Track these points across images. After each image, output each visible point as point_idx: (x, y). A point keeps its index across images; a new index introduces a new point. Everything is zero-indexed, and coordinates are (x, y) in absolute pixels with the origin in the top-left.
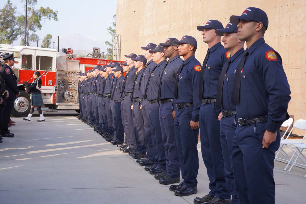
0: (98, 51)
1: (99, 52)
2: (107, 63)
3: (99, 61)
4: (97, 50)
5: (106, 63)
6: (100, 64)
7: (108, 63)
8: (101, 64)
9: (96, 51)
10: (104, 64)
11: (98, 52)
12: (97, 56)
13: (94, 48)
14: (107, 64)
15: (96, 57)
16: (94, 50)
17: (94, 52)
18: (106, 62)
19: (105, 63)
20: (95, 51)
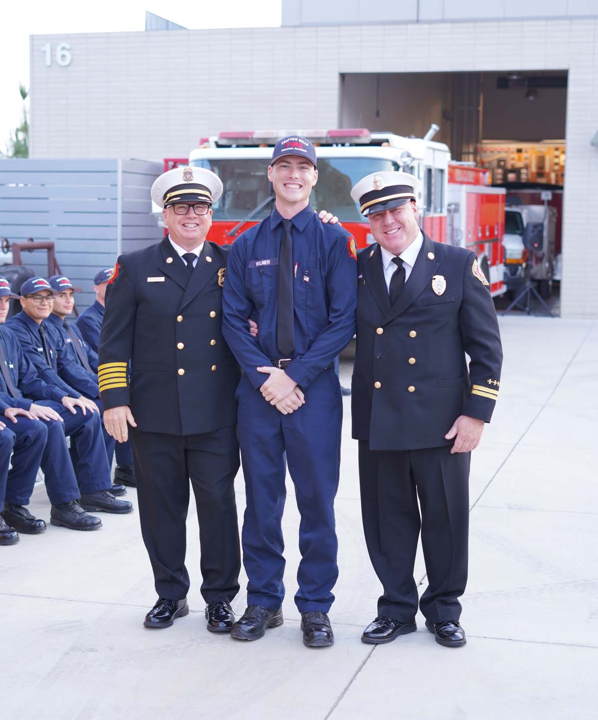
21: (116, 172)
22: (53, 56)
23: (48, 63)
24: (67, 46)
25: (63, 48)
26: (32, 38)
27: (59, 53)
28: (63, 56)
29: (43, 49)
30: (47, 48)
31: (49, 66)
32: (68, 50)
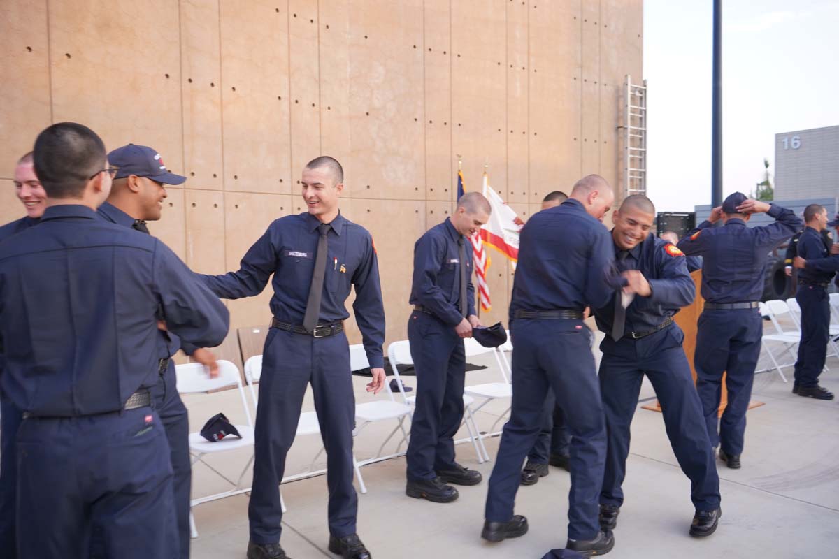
21: (834, 205)
22: (789, 144)
23: (786, 147)
24: (798, 138)
25: (796, 139)
26: (777, 136)
27: (793, 142)
28: (796, 144)
29: (783, 140)
30: (786, 140)
31: (788, 150)
32: (799, 140)
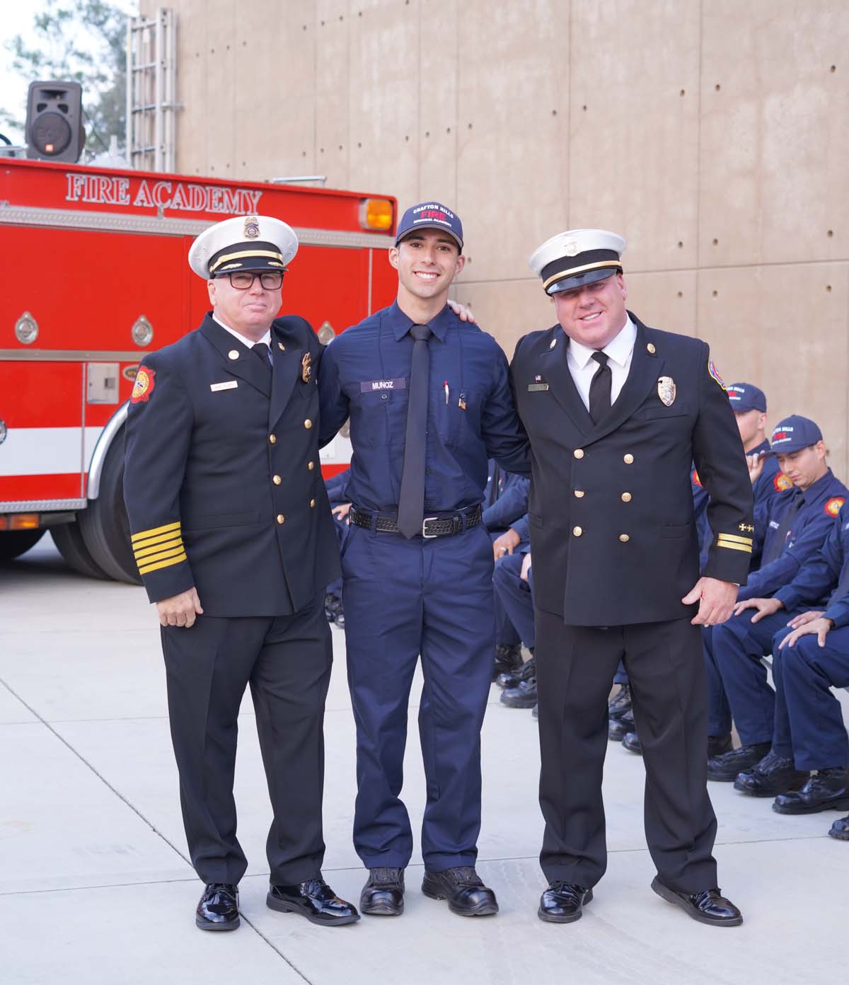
0: (64, 108)
1: (71, 110)
2: (133, 192)
3: (81, 180)
4: (58, 101)
5: (127, 192)
6: (85, 199)
7: (141, 195)
8: (94, 200)
9: (52, 105)
10: (113, 202)
11: (66, 116)
12: (61, 143)
13: (34, 87)
14: (133, 199)
15: (49, 148)
16: (38, 100)
17: (36, 115)
18: (125, 184)
19: (122, 194)
20: (41, 107)
